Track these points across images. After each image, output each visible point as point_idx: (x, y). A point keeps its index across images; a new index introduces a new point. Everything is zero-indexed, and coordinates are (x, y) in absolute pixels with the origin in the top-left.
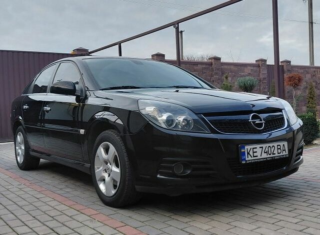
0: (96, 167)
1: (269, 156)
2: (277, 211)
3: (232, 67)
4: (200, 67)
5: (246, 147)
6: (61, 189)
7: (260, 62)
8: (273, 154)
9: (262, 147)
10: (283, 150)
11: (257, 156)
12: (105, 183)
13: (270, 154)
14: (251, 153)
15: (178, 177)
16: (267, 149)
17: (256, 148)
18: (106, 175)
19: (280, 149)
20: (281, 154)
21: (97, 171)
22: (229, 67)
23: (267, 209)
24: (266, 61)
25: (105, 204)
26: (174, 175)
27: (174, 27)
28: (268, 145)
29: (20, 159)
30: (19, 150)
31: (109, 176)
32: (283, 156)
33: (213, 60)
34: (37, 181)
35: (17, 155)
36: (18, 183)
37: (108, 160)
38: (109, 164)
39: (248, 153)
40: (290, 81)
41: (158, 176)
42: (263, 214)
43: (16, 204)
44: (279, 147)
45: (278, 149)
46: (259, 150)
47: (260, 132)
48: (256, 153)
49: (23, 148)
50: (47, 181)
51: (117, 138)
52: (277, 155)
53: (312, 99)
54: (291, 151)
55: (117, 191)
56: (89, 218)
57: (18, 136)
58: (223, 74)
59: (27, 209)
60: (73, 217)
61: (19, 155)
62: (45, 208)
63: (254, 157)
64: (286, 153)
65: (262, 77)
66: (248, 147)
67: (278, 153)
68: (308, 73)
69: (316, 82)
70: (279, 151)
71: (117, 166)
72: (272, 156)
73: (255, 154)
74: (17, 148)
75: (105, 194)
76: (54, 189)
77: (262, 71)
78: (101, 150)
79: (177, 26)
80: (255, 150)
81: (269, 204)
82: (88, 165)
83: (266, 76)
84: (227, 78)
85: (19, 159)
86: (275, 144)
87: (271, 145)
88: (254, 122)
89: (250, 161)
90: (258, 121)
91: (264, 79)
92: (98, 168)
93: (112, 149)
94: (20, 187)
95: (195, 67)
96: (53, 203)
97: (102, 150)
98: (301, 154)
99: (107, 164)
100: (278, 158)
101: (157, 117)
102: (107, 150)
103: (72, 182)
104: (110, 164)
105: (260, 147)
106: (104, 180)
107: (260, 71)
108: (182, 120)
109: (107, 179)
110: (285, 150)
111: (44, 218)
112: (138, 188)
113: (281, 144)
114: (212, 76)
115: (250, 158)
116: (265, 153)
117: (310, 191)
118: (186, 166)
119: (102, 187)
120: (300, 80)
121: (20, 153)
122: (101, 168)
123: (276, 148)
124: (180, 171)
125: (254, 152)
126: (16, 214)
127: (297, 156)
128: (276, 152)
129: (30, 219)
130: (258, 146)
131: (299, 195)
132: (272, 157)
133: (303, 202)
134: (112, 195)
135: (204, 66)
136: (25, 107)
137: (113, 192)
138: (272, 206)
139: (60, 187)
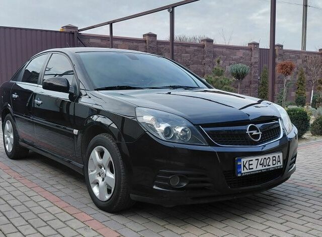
0: (89, 169)
1: (264, 168)
2: (269, 223)
3: (224, 50)
4: (192, 48)
5: (242, 160)
6: (52, 186)
7: (253, 46)
8: (268, 166)
9: (258, 160)
10: (278, 161)
11: (252, 169)
12: (98, 186)
13: (265, 166)
14: (247, 166)
15: (173, 188)
16: (262, 161)
17: (252, 160)
18: (100, 179)
19: (275, 160)
20: (276, 165)
21: (90, 174)
22: (221, 50)
23: (260, 220)
24: (258, 44)
25: (98, 208)
26: (170, 187)
27: (169, 11)
28: (263, 157)
29: (9, 148)
30: (8, 138)
31: (103, 180)
32: (278, 167)
33: (205, 43)
34: (27, 174)
35: (5, 143)
36: (8, 176)
37: (102, 164)
38: (103, 168)
39: (244, 166)
40: (282, 69)
41: (154, 187)
42: (256, 226)
43: (8, 204)
44: (274, 158)
45: (273, 160)
46: (254, 163)
47: (256, 143)
48: (251, 165)
49: (12, 137)
50: (37, 175)
51: (113, 144)
52: (272, 166)
53: (302, 85)
54: (285, 161)
55: (112, 196)
56: (83, 225)
57: (7, 124)
58: (215, 56)
59: (19, 209)
60: (67, 223)
61: (7, 143)
62: (37, 210)
63: (250, 169)
64: (280, 164)
65: (253, 60)
66: (244, 160)
67: (273, 165)
68: (299, 58)
69: (307, 68)
70: (274, 162)
71: (112, 172)
72: (267, 167)
73: (251, 167)
74: (6, 136)
75: (99, 198)
76: (45, 186)
77: (254, 54)
78: (95, 154)
79: (171, 10)
80: (251, 163)
81: (260, 213)
82: (81, 166)
83: (257, 60)
84: (218, 62)
85: (7, 147)
86: (271, 156)
87: (266, 156)
88: (251, 134)
89: (246, 174)
90: (255, 133)
91: (256, 63)
92: (92, 171)
93: (107, 154)
94: (10, 181)
95: (188, 49)
96: (46, 204)
97: (97, 153)
98: (294, 162)
99: (101, 168)
100: (273, 169)
101: (155, 126)
102: (101, 154)
103: (63, 177)
104: (105, 169)
105: (256, 160)
106: (98, 183)
107: (252, 54)
108: (180, 131)
109: (101, 183)
110: (280, 161)
111: (37, 223)
112: (133, 197)
113: (276, 155)
114: (204, 58)
115: (246, 171)
116: (260, 165)
117: (301, 199)
118: (182, 178)
119: (96, 190)
120: (292, 68)
121: (9, 142)
122: (95, 172)
123: (271, 160)
124: (175, 182)
125: (249, 165)
126: (8, 217)
127: (290, 165)
128: (271, 163)
129: (23, 224)
130: (254, 158)
131: (290, 204)
132: (267, 169)
133: (295, 212)
134: (105, 200)
135: (196, 48)
136: (15, 96)
137: (107, 197)
138: (264, 216)
139: (51, 182)
